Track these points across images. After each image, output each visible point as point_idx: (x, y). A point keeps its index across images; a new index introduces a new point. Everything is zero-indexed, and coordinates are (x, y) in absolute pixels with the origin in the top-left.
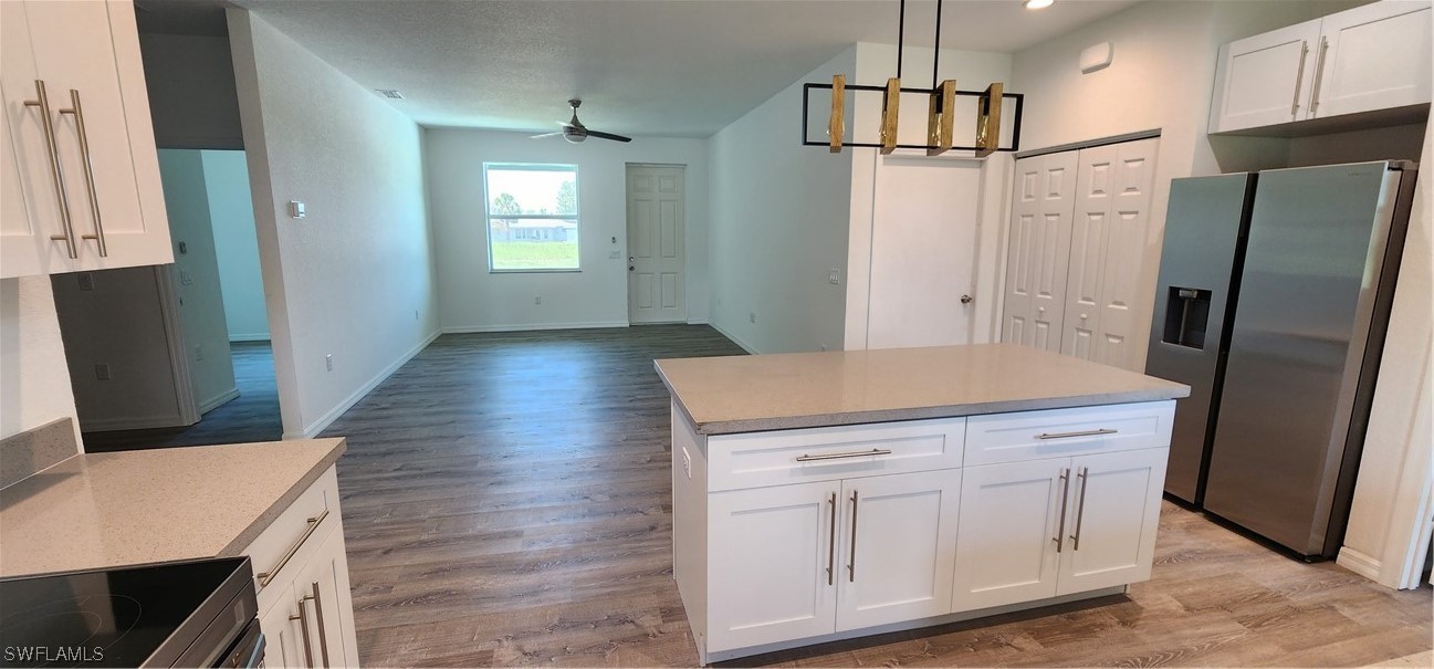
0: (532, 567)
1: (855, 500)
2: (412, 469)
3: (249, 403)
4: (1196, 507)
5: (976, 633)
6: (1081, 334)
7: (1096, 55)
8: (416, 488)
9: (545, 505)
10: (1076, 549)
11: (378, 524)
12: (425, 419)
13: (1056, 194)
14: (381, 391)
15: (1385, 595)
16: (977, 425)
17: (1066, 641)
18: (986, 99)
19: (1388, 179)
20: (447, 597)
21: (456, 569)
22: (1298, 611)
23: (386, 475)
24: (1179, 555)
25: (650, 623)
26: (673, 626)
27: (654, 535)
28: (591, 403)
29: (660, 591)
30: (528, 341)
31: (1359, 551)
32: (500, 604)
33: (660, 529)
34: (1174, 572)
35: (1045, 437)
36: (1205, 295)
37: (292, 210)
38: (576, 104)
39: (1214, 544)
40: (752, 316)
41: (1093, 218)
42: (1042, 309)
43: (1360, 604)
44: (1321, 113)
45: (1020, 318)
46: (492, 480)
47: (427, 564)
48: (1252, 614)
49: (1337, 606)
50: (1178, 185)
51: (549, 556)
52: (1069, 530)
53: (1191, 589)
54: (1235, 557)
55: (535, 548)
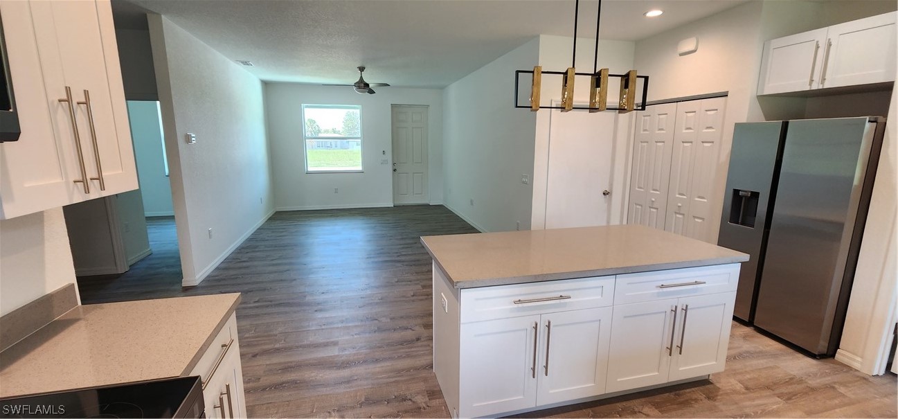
0: (345, 365)
1: (549, 327)
2: (266, 301)
3: (159, 258)
4: (749, 323)
5: (619, 405)
6: (678, 216)
7: (688, 45)
8: (269, 314)
9: (350, 325)
10: (680, 353)
11: (247, 338)
12: (271, 268)
13: (662, 129)
14: (241, 250)
15: (865, 379)
16: (623, 280)
17: (675, 409)
18: (626, 80)
19: (869, 127)
20: (295, 385)
21: (299, 366)
22: (813, 390)
23: (249, 305)
24: (740, 354)
25: (421, 400)
26: (435, 402)
27: (419, 343)
28: (373, 257)
29: (425, 380)
30: (332, 216)
31: (848, 351)
32: (328, 389)
33: (422, 340)
34: (738, 365)
35: (662, 286)
36: (755, 195)
37: (188, 139)
38: (362, 69)
39: (761, 347)
40: (472, 201)
41: (685, 144)
42: (653, 200)
43: (850, 385)
44: (827, 85)
45: (639, 205)
46: (316, 308)
47: (280, 364)
48: (786, 391)
49: (836, 386)
50: (739, 127)
51: (356, 357)
52: (677, 342)
53: (748, 376)
54: (774, 356)
55: (347, 352)
